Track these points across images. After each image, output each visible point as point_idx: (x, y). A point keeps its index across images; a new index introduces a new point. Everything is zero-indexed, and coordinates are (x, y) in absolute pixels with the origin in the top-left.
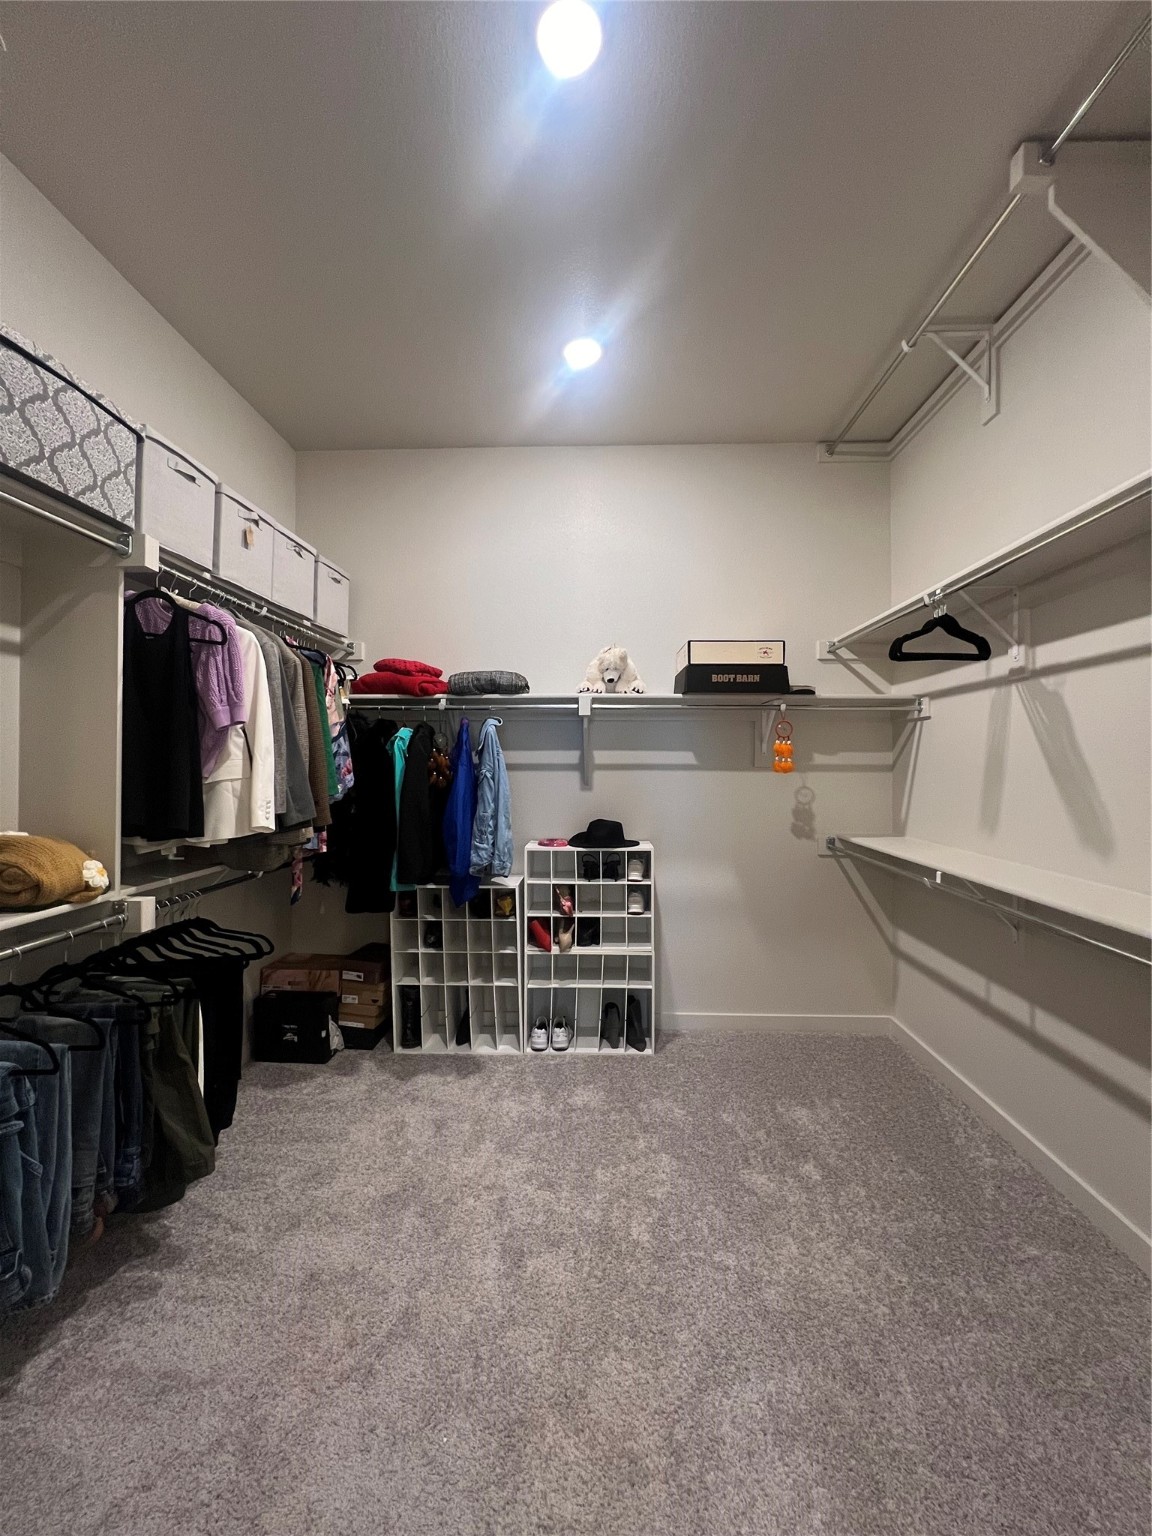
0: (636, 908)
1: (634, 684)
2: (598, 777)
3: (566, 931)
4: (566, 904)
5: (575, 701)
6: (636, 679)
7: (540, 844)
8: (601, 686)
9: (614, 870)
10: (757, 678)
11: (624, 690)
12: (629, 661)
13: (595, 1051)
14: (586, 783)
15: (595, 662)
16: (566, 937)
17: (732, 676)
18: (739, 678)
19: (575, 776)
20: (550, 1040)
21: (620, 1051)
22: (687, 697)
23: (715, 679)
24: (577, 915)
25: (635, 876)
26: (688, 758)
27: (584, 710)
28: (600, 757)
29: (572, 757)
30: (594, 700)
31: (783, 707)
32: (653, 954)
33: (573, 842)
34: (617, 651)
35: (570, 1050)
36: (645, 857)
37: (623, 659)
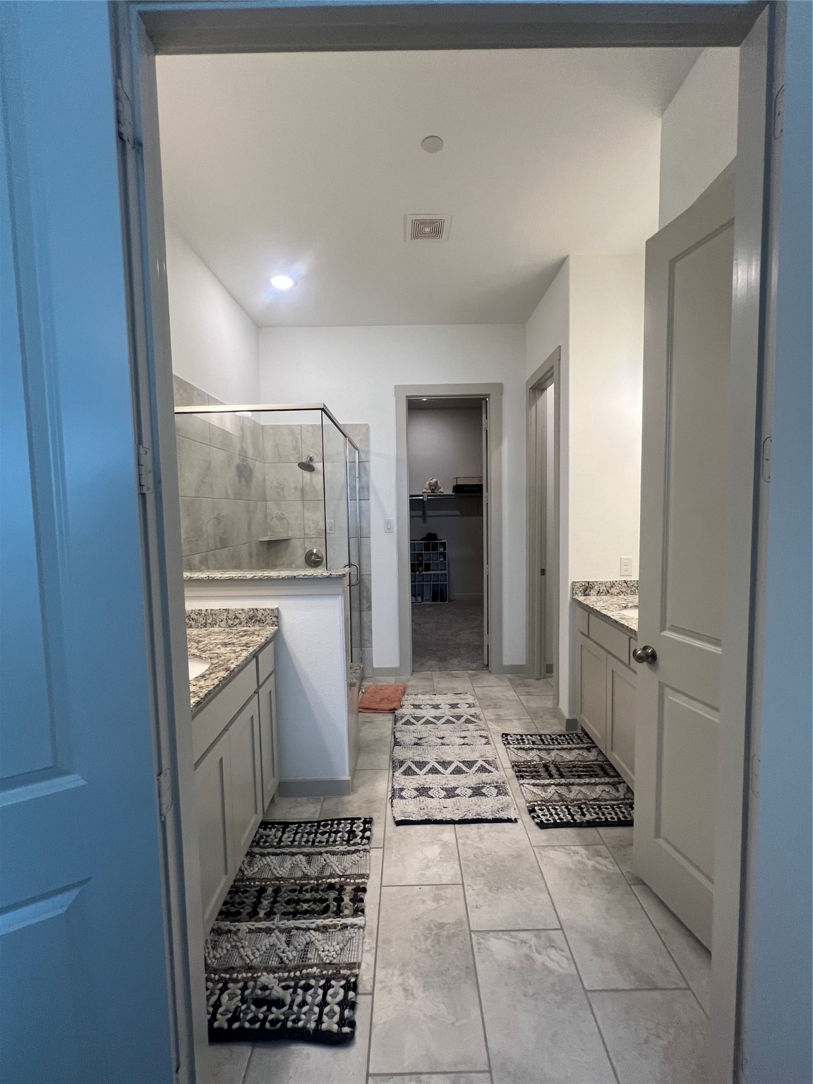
0: (442, 559)
1: (440, 490)
2: (428, 519)
4: (421, 558)
5: (422, 496)
6: (440, 488)
8: (429, 491)
9: (435, 547)
11: (437, 492)
12: (439, 483)
13: (429, 603)
14: (425, 521)
16: (421, 569)
19: (421, 519)
21: (438, 603)
22: (455, 494)
23: (465, 489)
24: (424, 562)
25: (441, 550)
26: (457, 513)
27: (425, 499)
28: (429, 513)
29: (420, 513)
30: (428, 496)
32: (447, 573)
34: (434, 480)
36: (444, 544)
37: (437, 482)
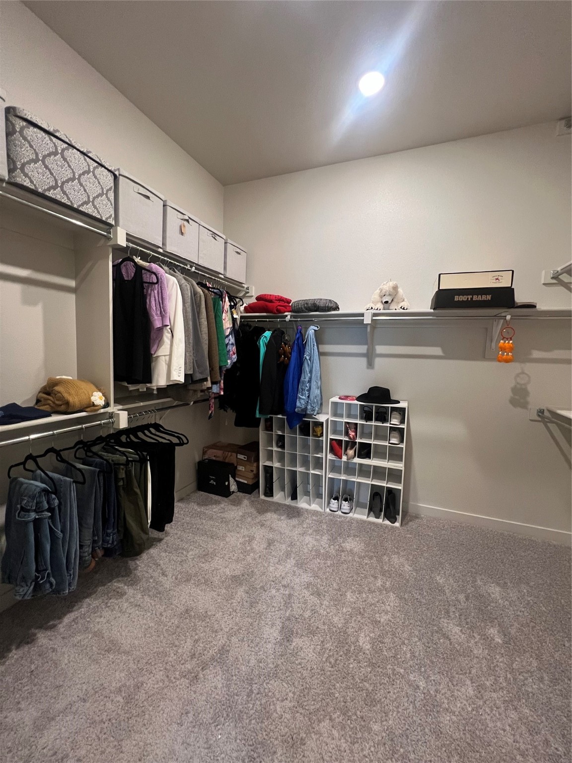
0: (394, 441)
1: (402, 304)
2: (378, 361)
3: (351, 449)
4: (352, 434)
5: (362, 315)
6: (403, 301)
7: (340, 398)
8: (380, 306)
9: (382, 417)
10: (489, 297)
11: (395, 308)
12: (400, 290)
13: (365, 517)
14: (370, 365)
15: (378, 291)
16: (351, 452)
17: (470, 297)
18: (475, 298)
19: (364, 360)
20: (340, 508)
21: (380, 521)
22: (436, 311)
23: (457, 298)
24: (358, 440)
25: (395, 421)
26: (438, 351)
27: (367, 320)
28: (380, 349)
29: (363, 349)
30: (375, 315)
31: (508, 317)
32: (403, 469)
33: (359, 399)
34: (391, 284)
35: (351, 515)
36: (402, 411)
37: (395, 288)
